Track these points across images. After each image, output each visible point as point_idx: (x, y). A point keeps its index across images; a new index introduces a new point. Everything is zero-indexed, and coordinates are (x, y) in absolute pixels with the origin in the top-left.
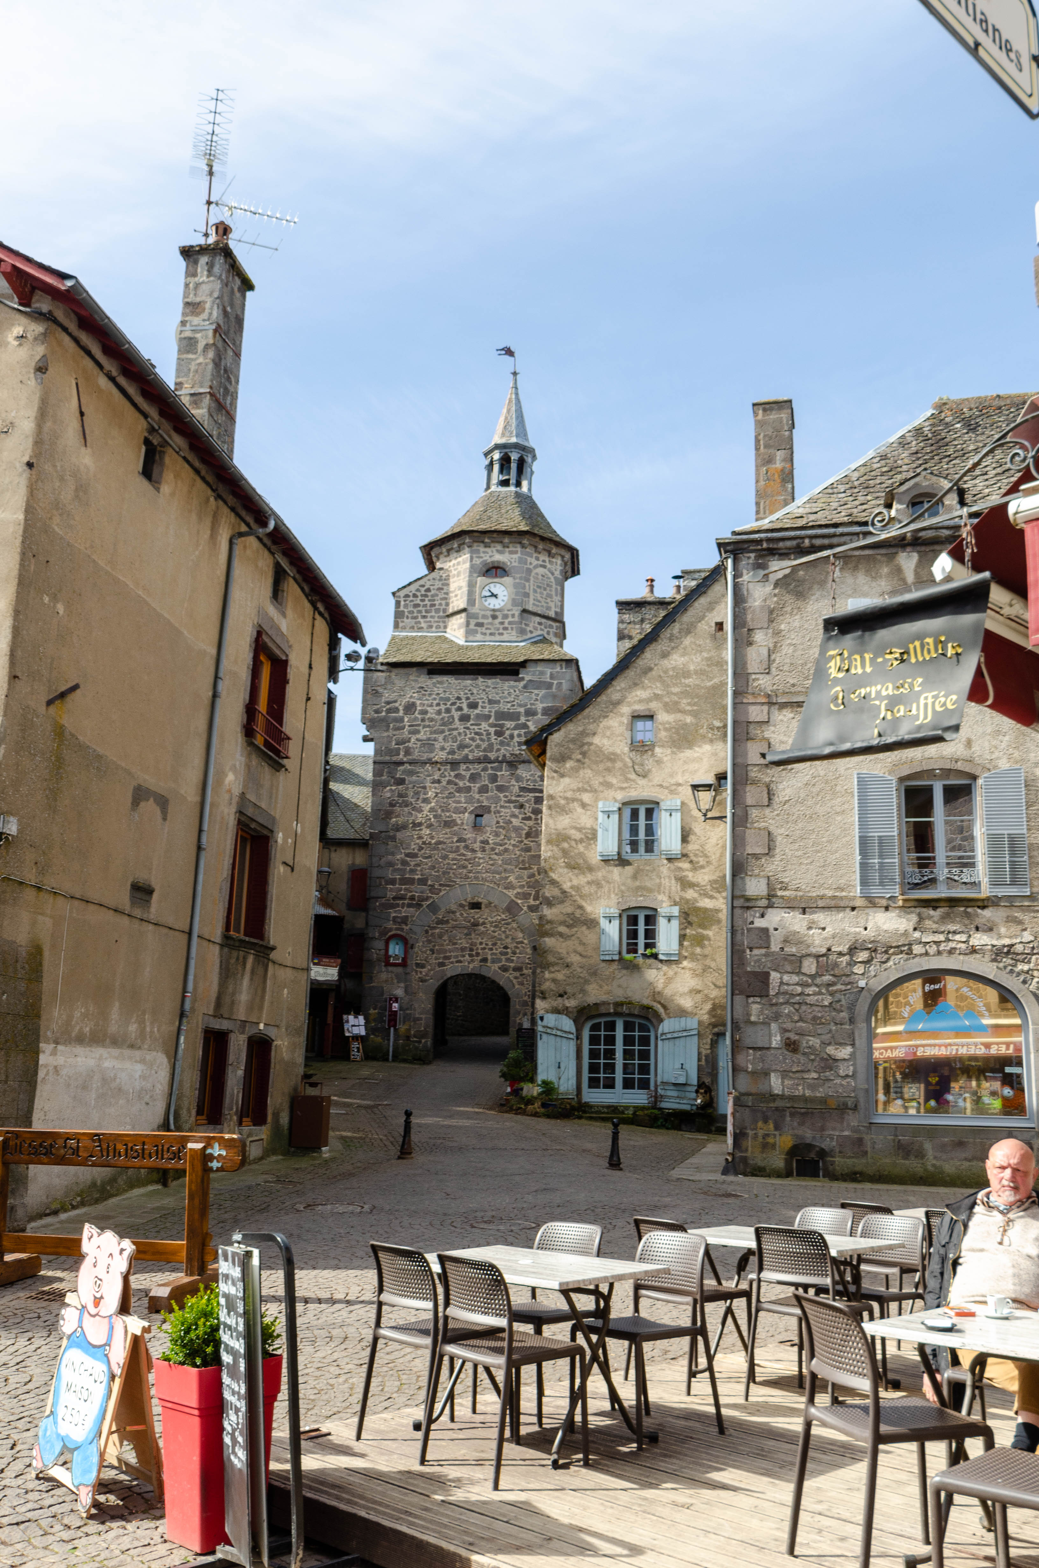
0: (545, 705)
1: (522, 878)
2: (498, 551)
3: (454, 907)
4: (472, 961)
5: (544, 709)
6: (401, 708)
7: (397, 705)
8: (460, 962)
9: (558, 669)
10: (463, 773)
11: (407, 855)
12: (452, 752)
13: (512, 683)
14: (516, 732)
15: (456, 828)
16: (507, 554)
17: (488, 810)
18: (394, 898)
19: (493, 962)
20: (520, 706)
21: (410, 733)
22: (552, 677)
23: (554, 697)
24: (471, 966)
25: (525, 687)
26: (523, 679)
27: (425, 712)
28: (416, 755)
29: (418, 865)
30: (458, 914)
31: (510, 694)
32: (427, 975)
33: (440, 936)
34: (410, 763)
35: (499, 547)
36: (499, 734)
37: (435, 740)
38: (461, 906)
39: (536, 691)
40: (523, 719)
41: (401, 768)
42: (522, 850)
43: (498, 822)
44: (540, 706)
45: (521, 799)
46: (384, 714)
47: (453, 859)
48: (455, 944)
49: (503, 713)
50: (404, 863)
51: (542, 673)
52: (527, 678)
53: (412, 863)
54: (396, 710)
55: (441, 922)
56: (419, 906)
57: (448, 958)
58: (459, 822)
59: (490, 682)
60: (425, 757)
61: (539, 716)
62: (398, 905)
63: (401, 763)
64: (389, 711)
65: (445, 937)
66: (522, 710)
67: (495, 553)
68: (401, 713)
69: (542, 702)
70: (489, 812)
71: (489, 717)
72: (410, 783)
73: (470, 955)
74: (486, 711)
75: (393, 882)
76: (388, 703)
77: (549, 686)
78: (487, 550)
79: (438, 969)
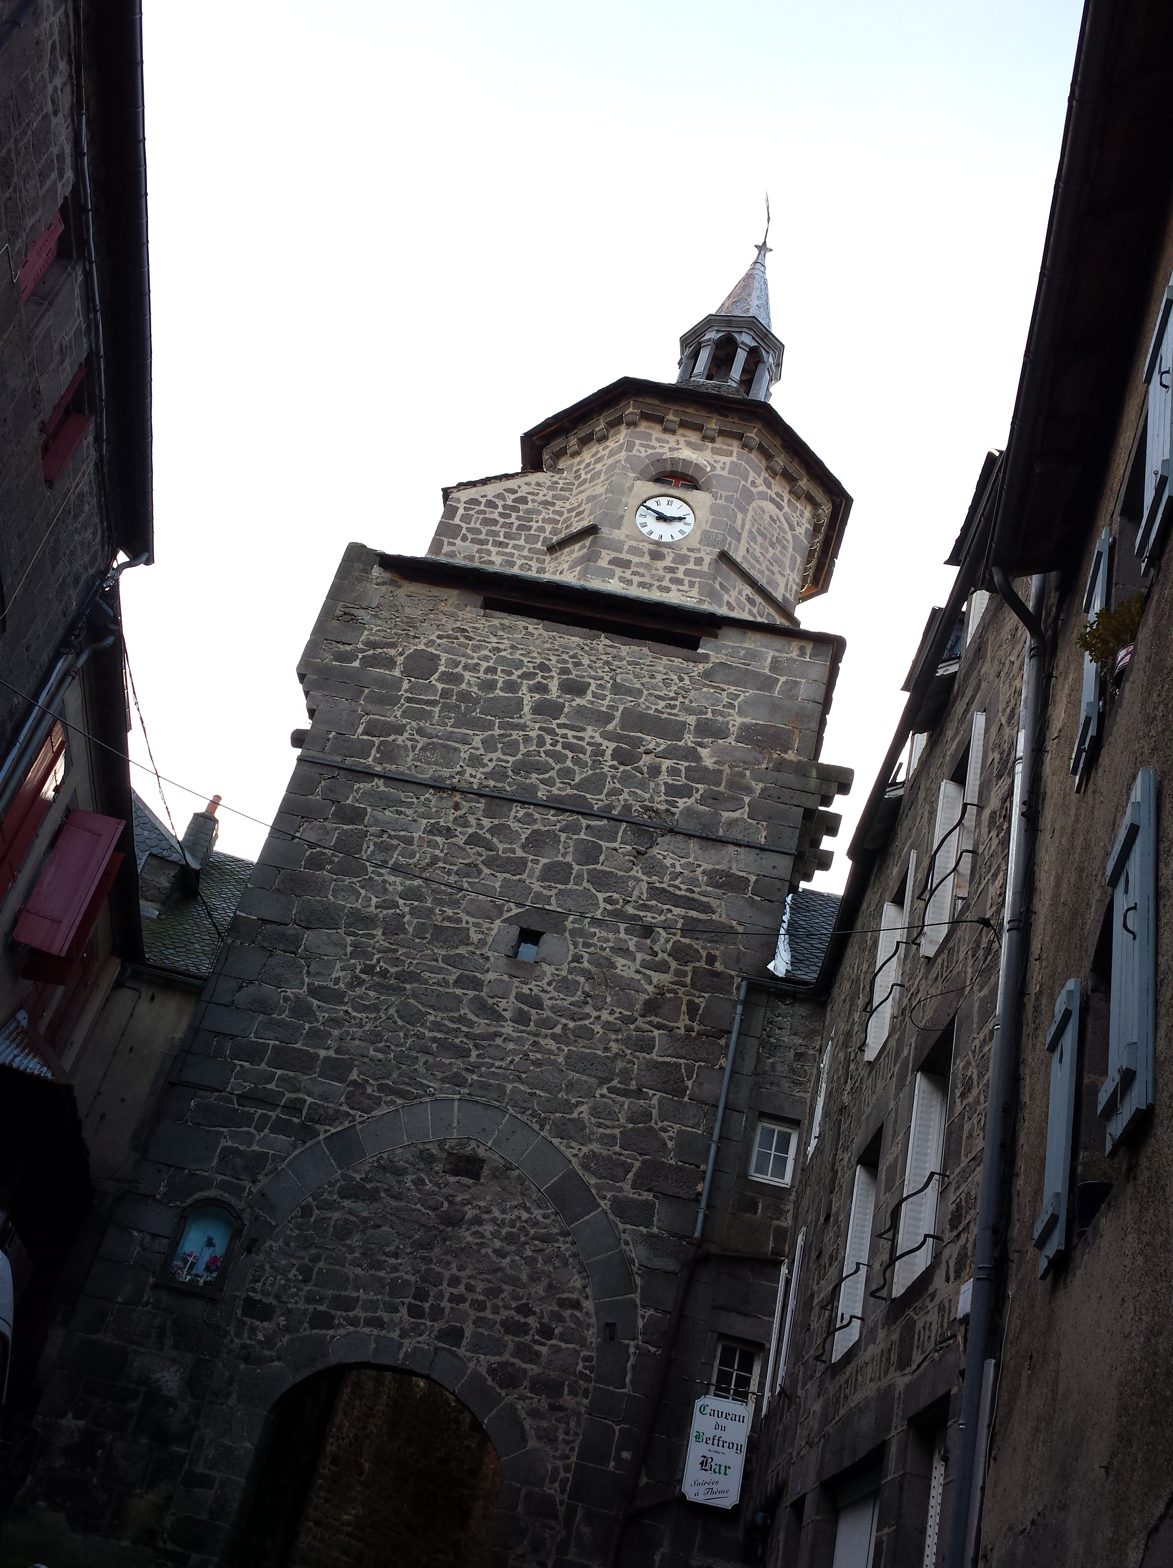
0: (747, 720)
1: (612, 1115)
2: (689, 444)
3: (401, 1156)
4: (417, 1330)
5: (744, 727)
6: (400, 660)
7: (392, 652)
8: (379, 1323)
9: (794, 654)
10: (515, 826)
11: (314, 991)
12: (499, 774)
13: (677, 661)
14: (666, 764)
15: (462, 950)
16: (708, 454)
17: (556, 921)
18: (244, 1098)
19: (477, 1347)
20: (689, 711)
21: (405, 714)
22: (775, 666)
23: (775, 708)
24: (408, 1345)
25: (707, 675)
26: (705, 658)
27: (452, 678)
28: (406, 766)
29: (335, 1022)
30: (409, 1180)
31: (667, 682)
32: (269, 1342)
33: (343, 1232)
34: (388, 778)
35: (694, 437)
36: (623, 757)
37: (465, 741)
38: (428, 1158)
39: (732, 689)
40: (689, 740)
41: (365, 786)
42: (626, 1042)
43: (577, 959)
44: (736, 721)
45: (648, 917)
46: (356, 664)
47: (437, 1026)
48: (379, 1266)
49: (643, 717)
50: (301, 1010)
51: (754, 655)
52: (715, 657)
53: (322, 1016)
54: (390, 663)
55: (353, 1191)
56: (306, 1132)
57: (348, 1304)
58: (474, 937)
59: (624, 650)
60: (428, 773)
61: (731, 740)
62: (248, 1119)
63: (369, 775)
64: (369, 662)
65: (355, 1240)
66: (692, 720)
67: (682, 444)
68: (397, 673)
69: (740, 713)
70: (559, 929)
71: (609, 718)
72: (377, 822)
73: (415, 1312)
74: (603, 705)
75: (254, 1053)
76: (372, 645)
77: (768, 684)
78: (667, 436)
79: (305, 1331)
